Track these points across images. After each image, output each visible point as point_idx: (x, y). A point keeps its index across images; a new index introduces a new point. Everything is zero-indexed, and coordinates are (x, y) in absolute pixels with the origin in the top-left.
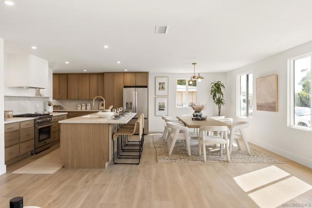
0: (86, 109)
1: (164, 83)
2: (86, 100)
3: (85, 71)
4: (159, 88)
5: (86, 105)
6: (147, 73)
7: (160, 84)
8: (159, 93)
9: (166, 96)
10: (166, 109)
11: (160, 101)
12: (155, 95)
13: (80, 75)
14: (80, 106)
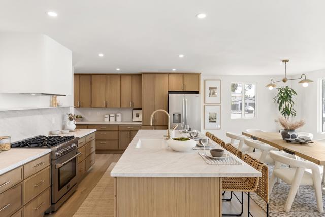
0: (116, 120)
1: (216, 88)
2: (116, 108)
3: (118, 70)
4: (210, 94)
5: (116, 116)
6: (198, 74)
7: (211, 88)
8: (209, 100)
9: (219, 105)
10: (218, 120)
11: (210, 110)
12: (205, 103)
13: (108, 76)
14: (108, 116)
